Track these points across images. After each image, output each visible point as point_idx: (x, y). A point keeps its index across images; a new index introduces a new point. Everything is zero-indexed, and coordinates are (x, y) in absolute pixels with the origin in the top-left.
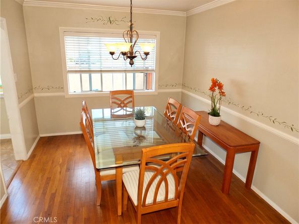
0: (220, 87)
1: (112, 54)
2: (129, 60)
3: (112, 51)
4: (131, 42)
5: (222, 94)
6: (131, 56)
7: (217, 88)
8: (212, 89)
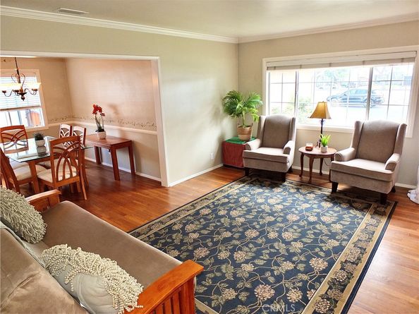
0: (100, 110)
1: (4, 92)
2: (21, 96)
3: (4, 90)
4: (20, 82)
5: (103, 115)
6: (22, 93)
7: (98, 112)
8: (95, 112)
